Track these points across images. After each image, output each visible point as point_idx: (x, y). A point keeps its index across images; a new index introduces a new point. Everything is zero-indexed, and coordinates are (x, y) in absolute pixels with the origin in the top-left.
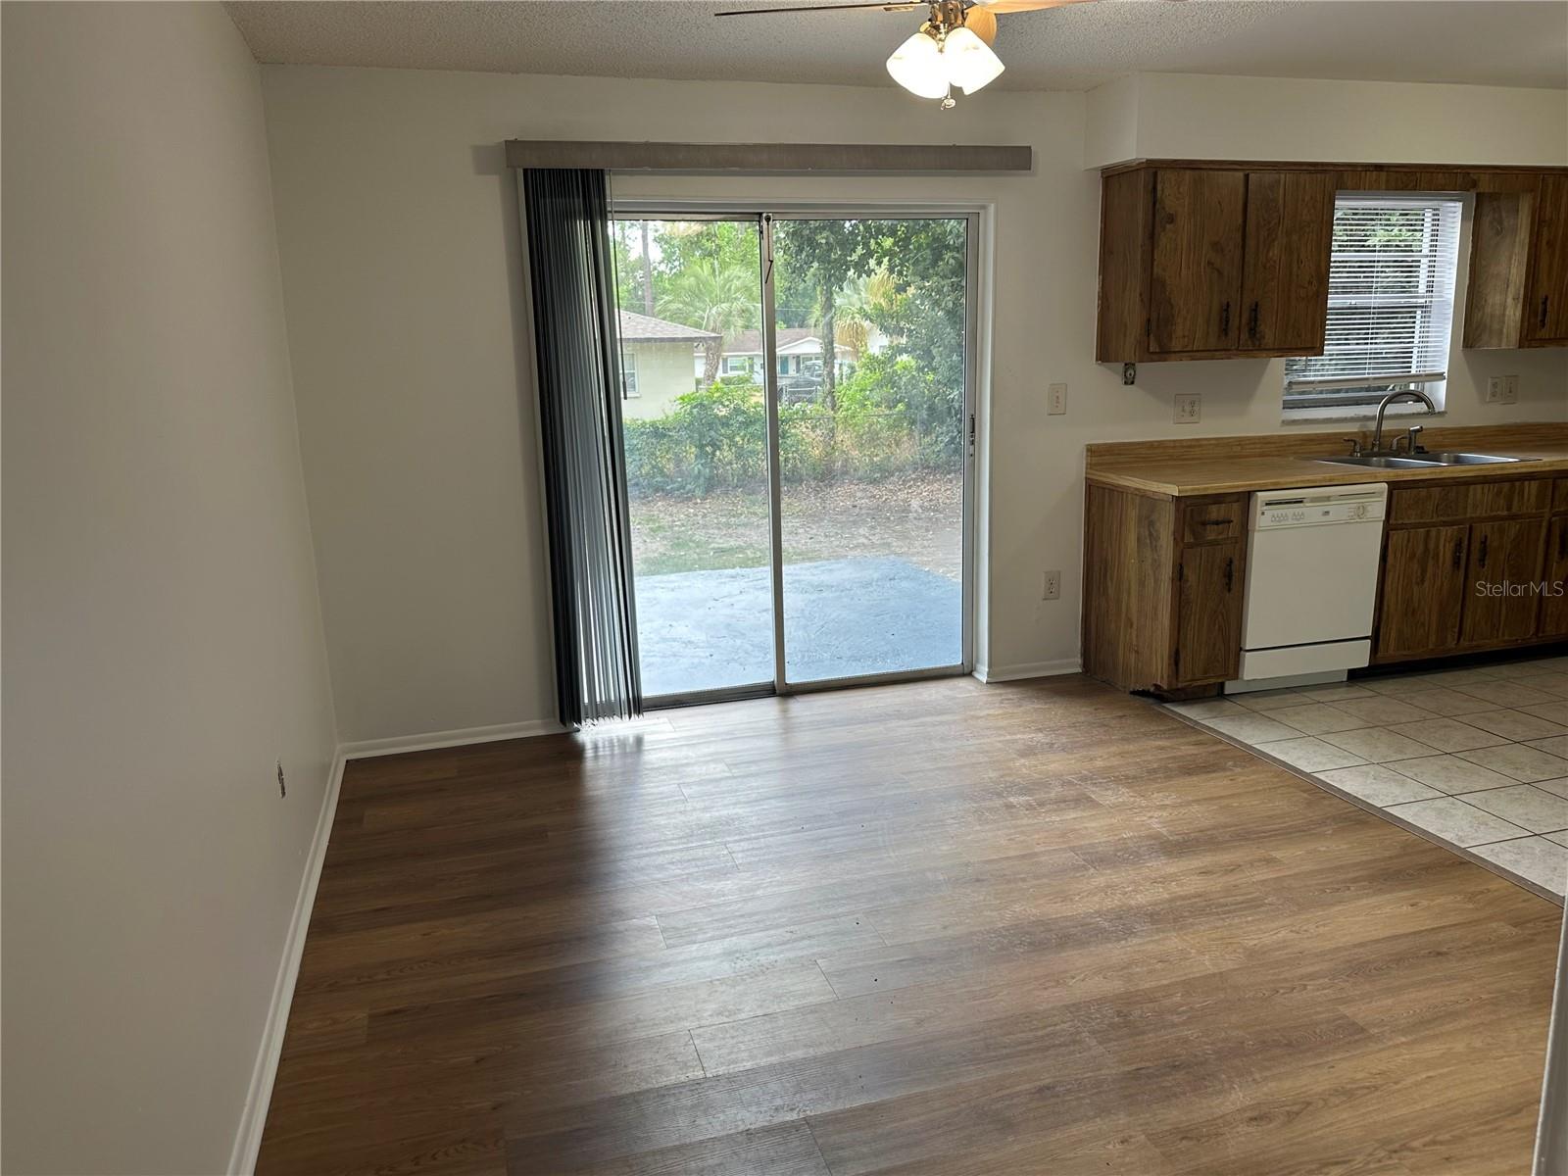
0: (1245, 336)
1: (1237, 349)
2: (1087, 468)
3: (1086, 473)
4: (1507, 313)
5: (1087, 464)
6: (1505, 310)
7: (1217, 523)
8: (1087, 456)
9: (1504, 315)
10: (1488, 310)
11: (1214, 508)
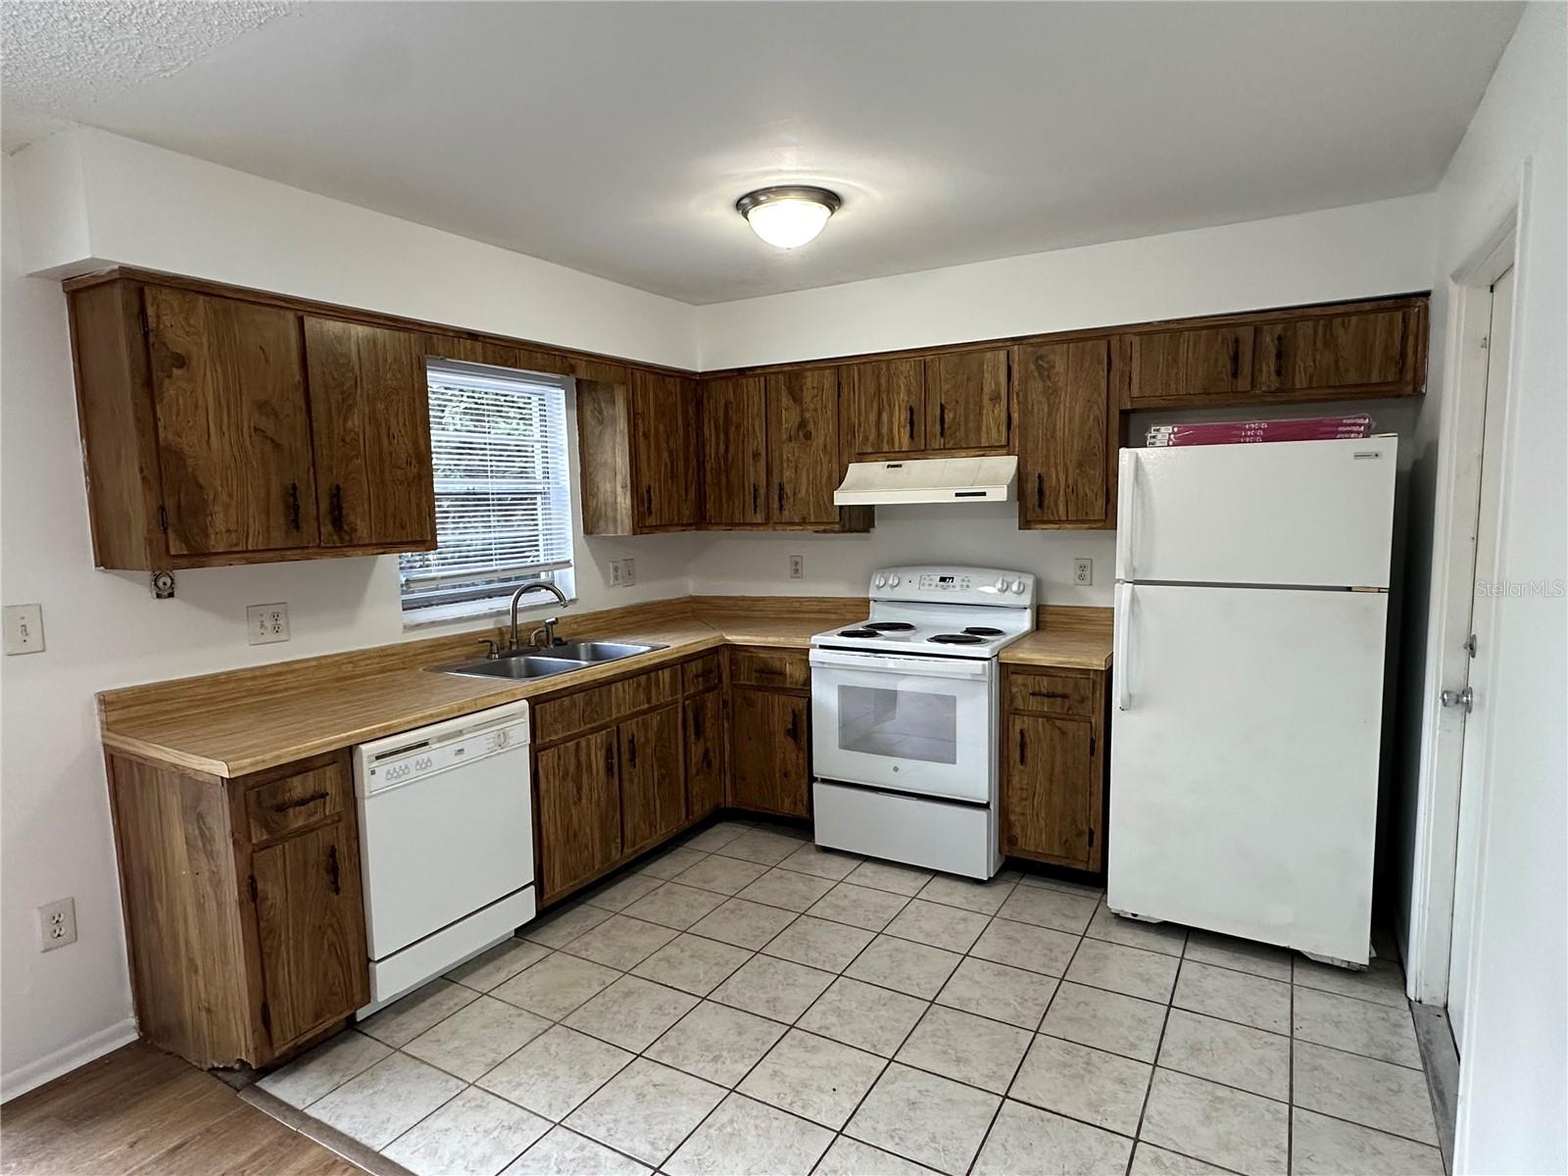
0: (327, 528)
1: (319, 546)
2: (102, 729)
3: (103, 736)
4: (618, 500)
5: (102, 722)
6: (616, 498)
7: (303, 802)
8: (101, 711)
9: (616, 503)
10: (601, 497)
11: (296, 781)
